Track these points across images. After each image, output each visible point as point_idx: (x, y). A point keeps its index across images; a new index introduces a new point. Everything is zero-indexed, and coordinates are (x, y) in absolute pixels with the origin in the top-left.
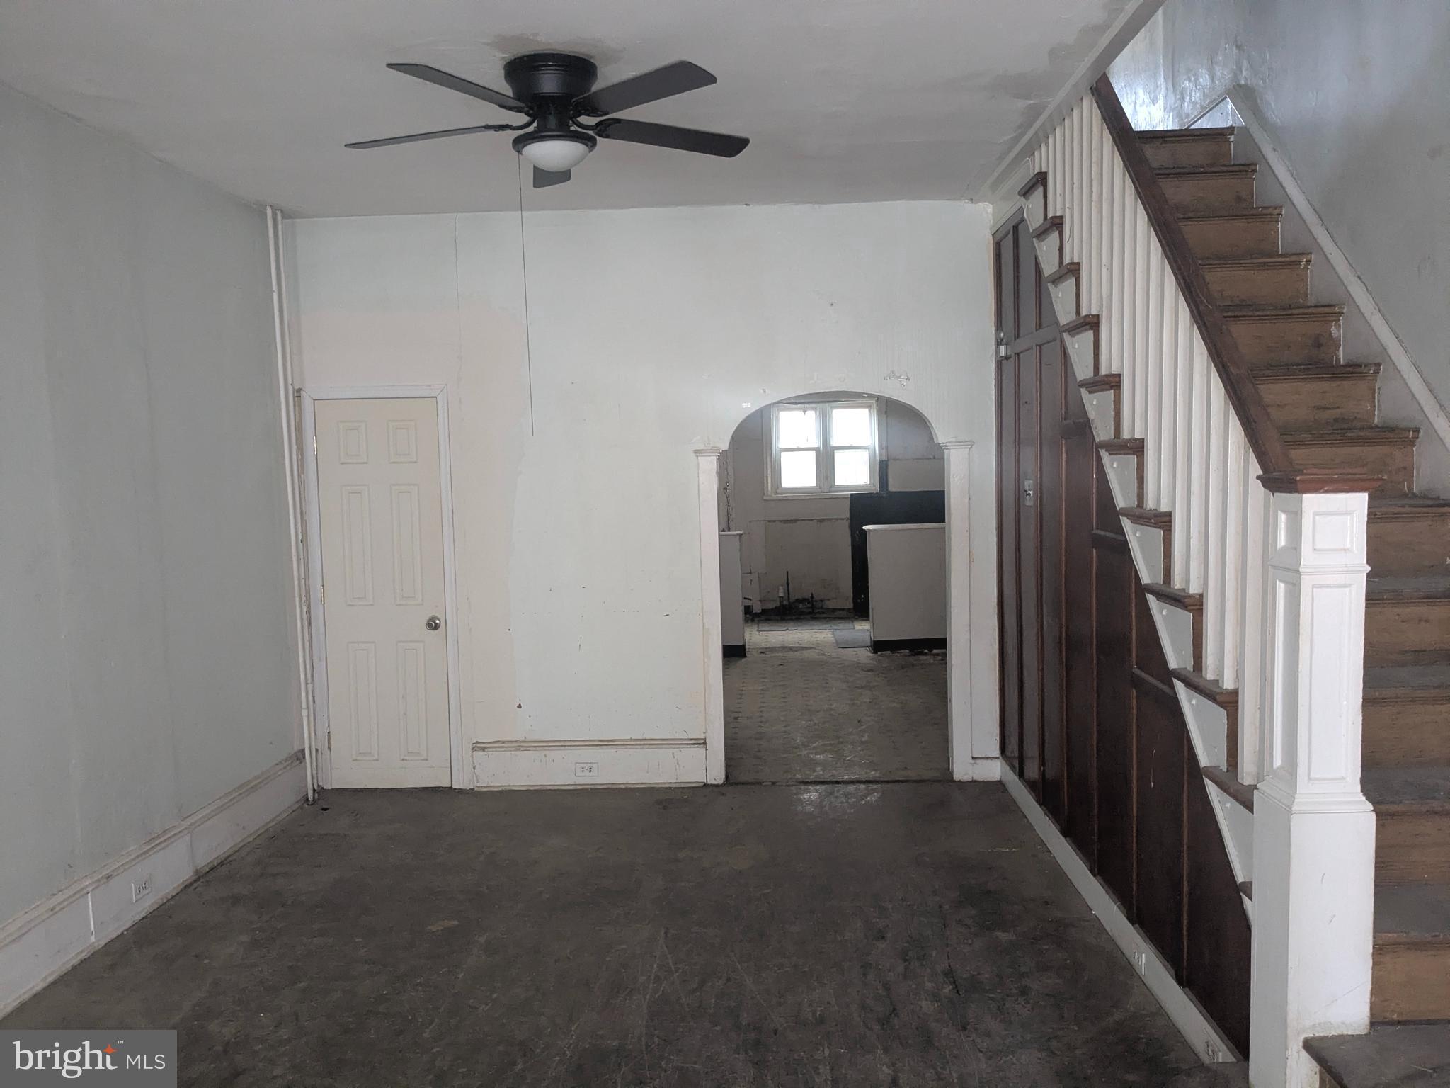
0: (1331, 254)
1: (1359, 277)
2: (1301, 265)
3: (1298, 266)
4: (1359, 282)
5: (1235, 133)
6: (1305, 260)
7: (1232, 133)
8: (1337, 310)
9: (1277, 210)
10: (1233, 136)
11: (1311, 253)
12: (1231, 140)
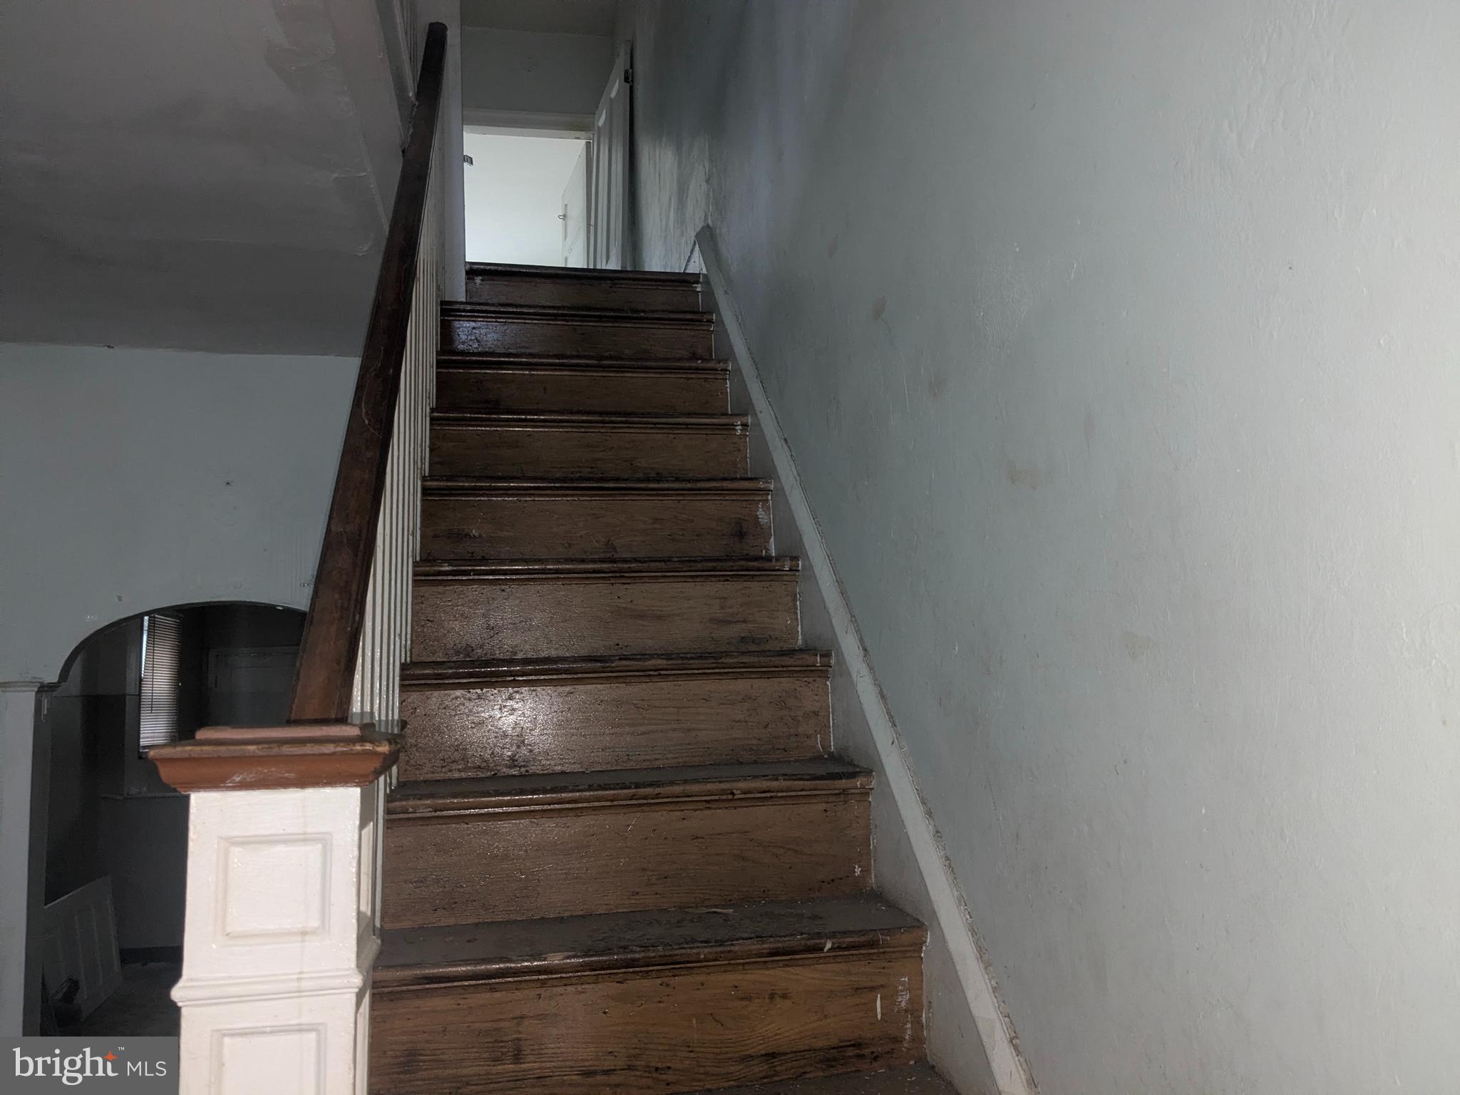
0: (761, 412)
1: (785, 440)
2: (736, 430)
3: (733, 432)
4: (785, 446)
5: (701, 280)
6: (739, 423)
7: (698, 282)
8: (761, 485)
9: (721, 364)
10: (700, 285)
11: (747, 415)
12: (699, 289)
